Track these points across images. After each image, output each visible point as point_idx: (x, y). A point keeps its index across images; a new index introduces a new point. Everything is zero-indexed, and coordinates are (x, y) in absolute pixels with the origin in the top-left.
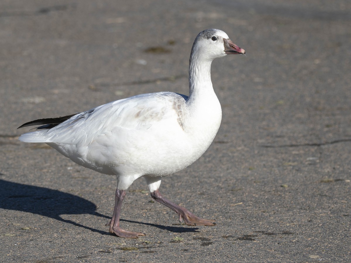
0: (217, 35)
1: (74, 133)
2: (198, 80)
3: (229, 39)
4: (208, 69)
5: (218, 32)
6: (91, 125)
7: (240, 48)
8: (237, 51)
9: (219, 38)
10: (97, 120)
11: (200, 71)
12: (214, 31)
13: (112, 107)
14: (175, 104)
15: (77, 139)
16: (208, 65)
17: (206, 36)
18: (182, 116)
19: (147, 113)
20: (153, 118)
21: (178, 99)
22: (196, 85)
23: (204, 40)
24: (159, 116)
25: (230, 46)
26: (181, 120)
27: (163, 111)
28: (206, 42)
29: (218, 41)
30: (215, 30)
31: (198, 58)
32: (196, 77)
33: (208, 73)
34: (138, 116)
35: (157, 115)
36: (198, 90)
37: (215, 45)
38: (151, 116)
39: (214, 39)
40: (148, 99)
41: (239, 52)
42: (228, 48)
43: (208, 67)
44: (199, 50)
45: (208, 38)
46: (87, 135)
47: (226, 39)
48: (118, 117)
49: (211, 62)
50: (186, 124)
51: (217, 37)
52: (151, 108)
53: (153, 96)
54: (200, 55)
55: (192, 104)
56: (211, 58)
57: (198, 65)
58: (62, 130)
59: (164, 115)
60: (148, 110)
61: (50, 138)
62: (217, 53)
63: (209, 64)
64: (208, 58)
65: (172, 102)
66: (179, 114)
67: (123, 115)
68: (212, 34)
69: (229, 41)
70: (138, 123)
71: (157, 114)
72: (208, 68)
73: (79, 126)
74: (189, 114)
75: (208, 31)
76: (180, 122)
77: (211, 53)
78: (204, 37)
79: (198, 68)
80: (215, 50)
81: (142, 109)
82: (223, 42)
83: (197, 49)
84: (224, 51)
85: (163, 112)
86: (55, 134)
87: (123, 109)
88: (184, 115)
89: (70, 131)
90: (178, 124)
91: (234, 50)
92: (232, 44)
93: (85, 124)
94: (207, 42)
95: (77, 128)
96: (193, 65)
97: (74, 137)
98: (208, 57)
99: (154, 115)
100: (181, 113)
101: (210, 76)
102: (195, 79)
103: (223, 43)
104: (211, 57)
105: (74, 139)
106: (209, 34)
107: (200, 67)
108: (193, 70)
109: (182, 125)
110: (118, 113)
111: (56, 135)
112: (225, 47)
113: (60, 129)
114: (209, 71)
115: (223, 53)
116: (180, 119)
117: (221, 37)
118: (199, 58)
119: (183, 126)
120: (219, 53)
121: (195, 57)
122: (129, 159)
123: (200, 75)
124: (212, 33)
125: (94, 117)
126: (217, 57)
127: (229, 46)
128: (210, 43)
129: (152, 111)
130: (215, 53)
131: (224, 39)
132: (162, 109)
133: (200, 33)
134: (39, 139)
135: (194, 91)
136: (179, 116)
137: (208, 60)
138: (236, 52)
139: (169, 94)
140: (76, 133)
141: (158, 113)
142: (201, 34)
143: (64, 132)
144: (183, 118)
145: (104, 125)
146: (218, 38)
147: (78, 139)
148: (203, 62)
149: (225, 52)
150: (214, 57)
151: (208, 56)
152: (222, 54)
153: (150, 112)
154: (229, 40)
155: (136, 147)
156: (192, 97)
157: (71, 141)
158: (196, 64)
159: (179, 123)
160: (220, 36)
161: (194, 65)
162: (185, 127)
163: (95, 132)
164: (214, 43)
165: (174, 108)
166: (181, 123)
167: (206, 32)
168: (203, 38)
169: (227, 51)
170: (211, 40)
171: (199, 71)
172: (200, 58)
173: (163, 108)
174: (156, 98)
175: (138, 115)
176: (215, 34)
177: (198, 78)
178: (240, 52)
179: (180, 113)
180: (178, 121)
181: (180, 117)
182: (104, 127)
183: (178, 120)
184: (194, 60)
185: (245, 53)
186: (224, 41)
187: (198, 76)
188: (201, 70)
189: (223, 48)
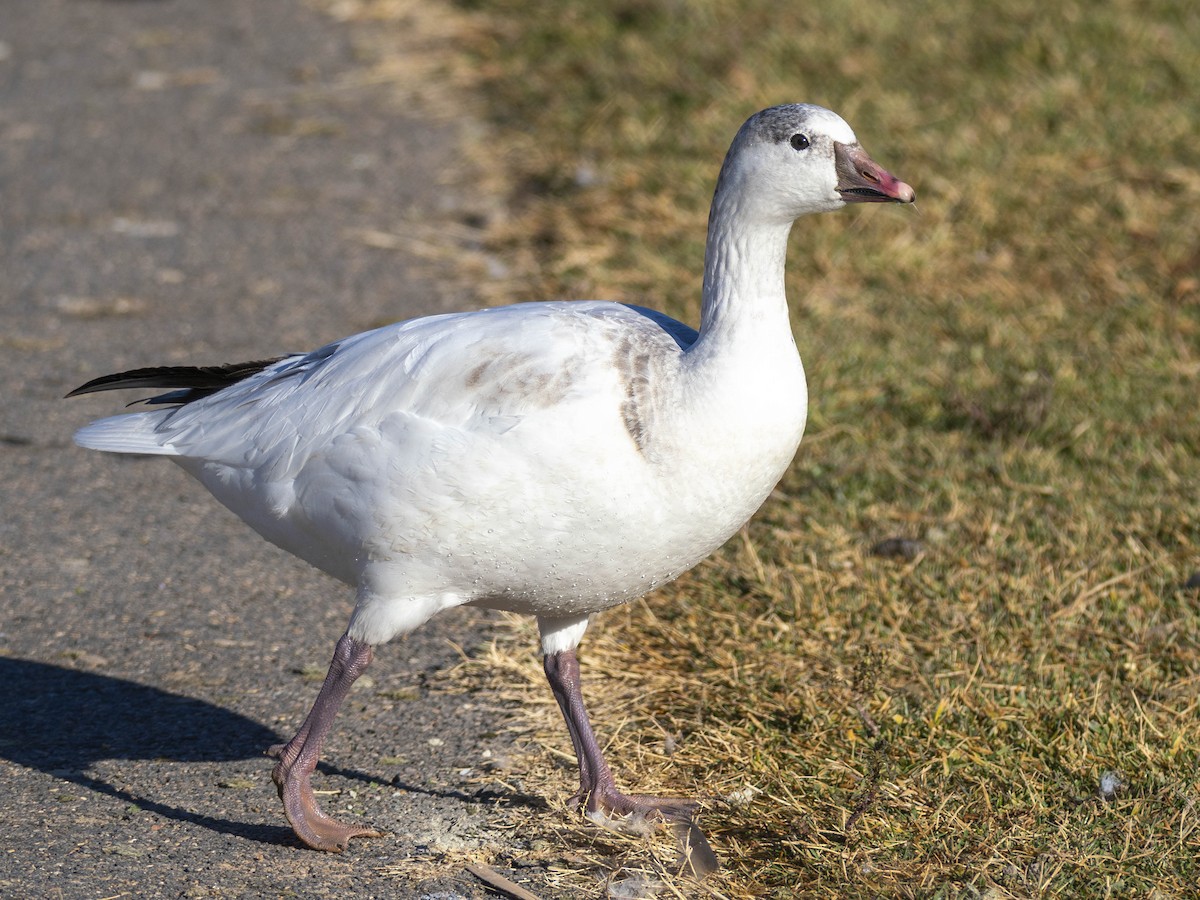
0: (809, 128)
1: (257, 426)
2: (735, 289)
3: (855, 145)
4: (776, 253)
5: (815, 117)
6: (314, 403)
7: (894, 180)
8: (884, 193)
9: (818, 140)
10: (340, 383)
11: (744, 258)
12: (801, 112)
13: (396, 339)
14: (626, 348)
15: (263, 451)
16: (775, 238)
17: (770, 132)
18: (642, 399)
19: (510, 373)
20: (526, 395)
21: (644, 336)
22: (725, 304)
23: (763, 145)
24: (550, 386)
25: (859, 170)
26: (639, 410)
27: (569, 368)
28: (772, 156)
29: (815, 152)
30: (806, 108)
31: (738, 210)
32: (729, 280)
33: (774, 266)
34: (475, 381)
35: (545, 384)
36: (733, 326)
37: (804, 166)
38: (523, 384)
39: (800, 143)
40: (524, 323)
41: (889, 193)
42: (850, 178)
43: (774, 244)
44: (744, 180)
45: (778, 139)
46: (297, 438)
47: (843, 145)
48: (408, 380)
49: (790, 225)
50: (654, 429)
51: (811, 138)
52: (527, 356)
53: (547, 312)
54: (748, 200)
55: (702, 370)
56: (790, 215)
57: (737, 235)
58: (221, 410)
59: (568, 384)
60: (513, 363)
61: (177, 439)
62: (808, 195)
63: (782, 233)
64: (778, 213)
65: (616, 340)
66: (635, 387)
67: (426, 374)
68: (794, 125)
69: (856, 153)
70: (474, 407)
71: (544, 379)
72: (777, 247)
73: (277, 401)
74: (678, 395)
75: (779, 114)
76: (631, 417)
77: (786, 195)
78: (764, 134)
79: (737, 245)
80: (801, 186)
81: (496, 355)
82: (833, 157)
83: (738, 178)
84: (836, 190)
85: (567, 374)
86: (195, 425)
87: (430, 350)
88: (652, 394)
89: (245, 419)
90: (623, 424)
91: (873, 187)
92: (865, 164)
93: (298, 396)
94: (775, 153)
95: (270, 409)
96: (721, 233)
97: (256, 442)
98: (776, 209)
99: (533, 381)
100: (643, 385)
101: (783, 276)
102: (724, 284)
103: (833, 161)
104: (787, 211)
105: (256, 451)
106: (780, 123)
107: (747, 245)
108: (720, 252)
109: (636, 429)
110: (408, 363)
111: (197, 429)
112: (839, 175)
113: (217, 407)
114: (777, 260)
115: (833, 197)
116: (634, 407)
117: (824, 136)
118: (743, 211)
119: (640, 435)
120: (816, 198)
121: (728, 204)
122: (430, 536)
123: (745, 273)
124: (794, 122)
125: (332, 373)
126: (811, 209)
127: (853, 171)
128: (786, 159)
129: (528, 364)
130: (803, 197)
131: (835, 144)
132: (566, 362)
133: (750, 119)
134: (140, 439)
135: (717, 326)
136: (631, 394)
137: (776, 221)
138: (880, 194)
139: (612, 313)
140: (264, 426)
141: (551, 375)
142: (752, 123)
143: (225, 421)
144: (648, 406)
145: (359, 405)
146: (814, 142)
147: (266, 451)
148: (758, 226)
149: (839, 195)
150: (799, 211)
151: (776, 207)
152: (829, 200)
153: (519, 370)
154: (855, 149)
155: (458, 495)
156: (706, 344)
157: (246, 456)
158: (730, 230)
159: (627, 422)
160: (822, 133)
161: (725, 235)
162: (648, 441)
163: (324, 429)
164: (800, 159)
165: (621, 365)
166: (633, 424)
167: (773, 115)
168: (758, 138)
169: (846, 188)
170: (787, 145)
171: (740, 256)
172: (746, 211)
173: (571, 359)
174: (553, 320)
175: (476, 377)
176: (802, 124)
177: (735, 281)
178: (894, 195)
179: (636, 385)
180: (623, 415)
181: (637, 399)
182: (358, 413)
183: (624, 408)
184: (725, 216)
185: (912, 200)
186: (836, 151)
187: (736, 276)
188: (748, 254)
189: (832, 179)
